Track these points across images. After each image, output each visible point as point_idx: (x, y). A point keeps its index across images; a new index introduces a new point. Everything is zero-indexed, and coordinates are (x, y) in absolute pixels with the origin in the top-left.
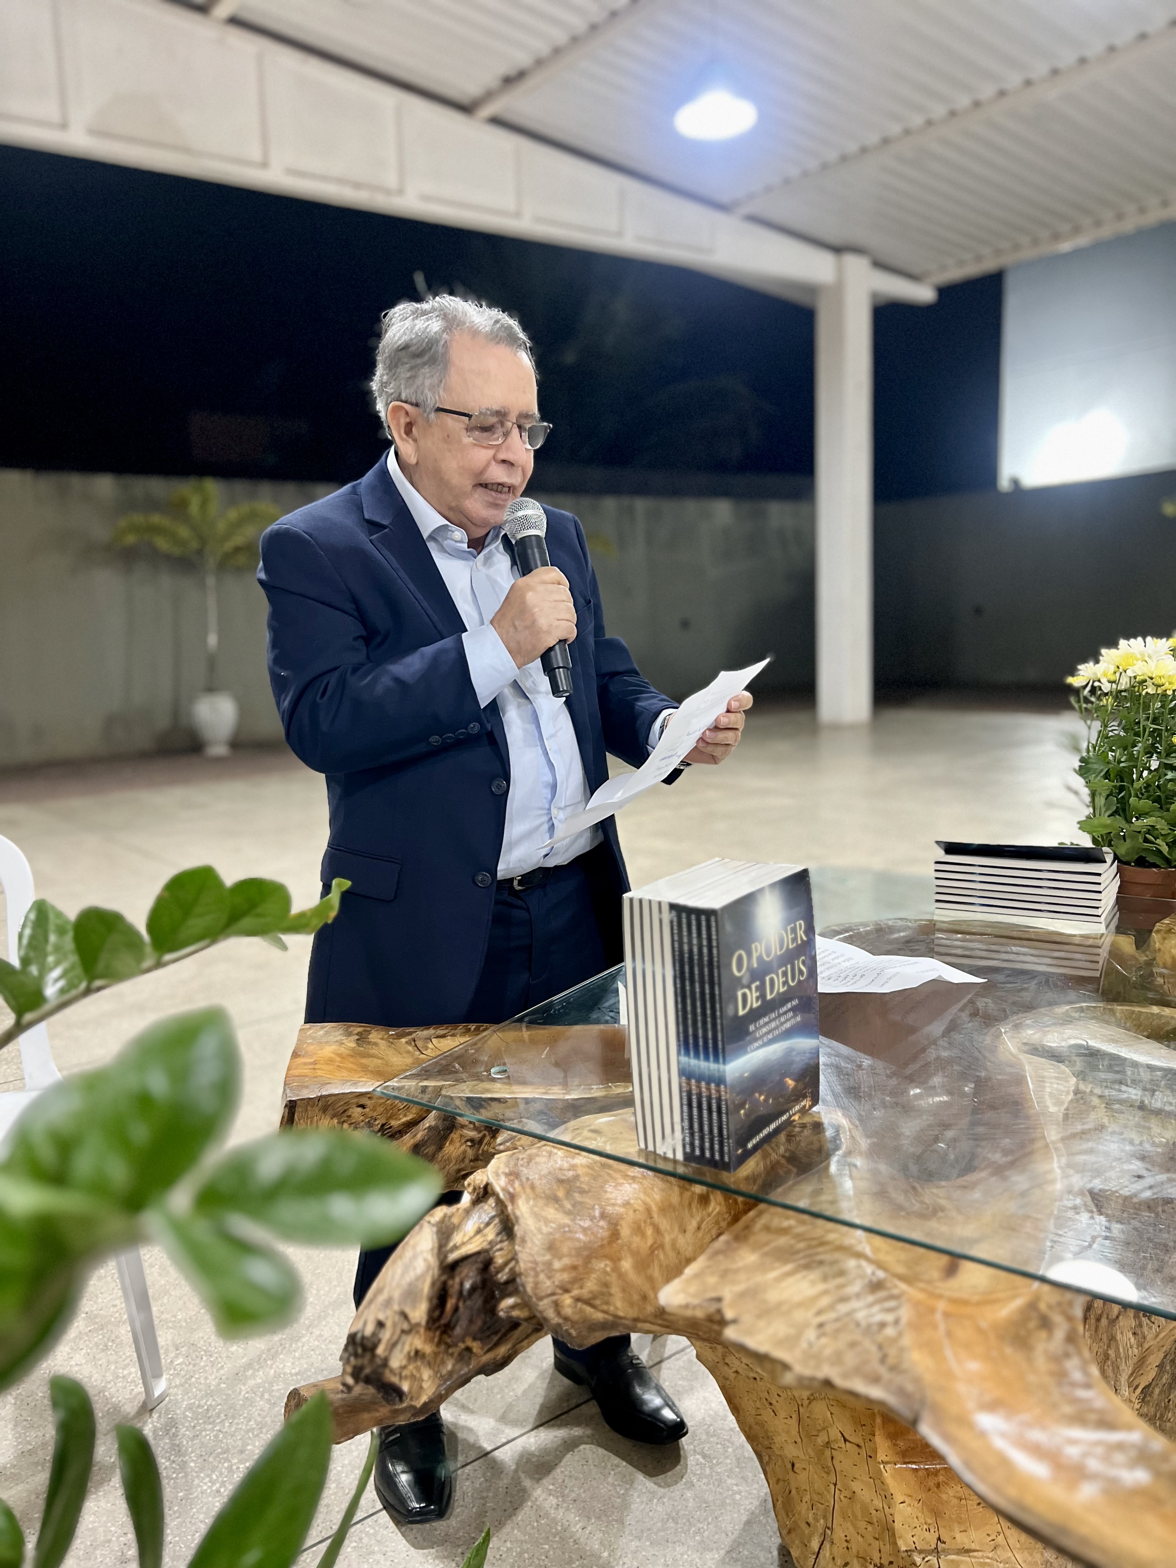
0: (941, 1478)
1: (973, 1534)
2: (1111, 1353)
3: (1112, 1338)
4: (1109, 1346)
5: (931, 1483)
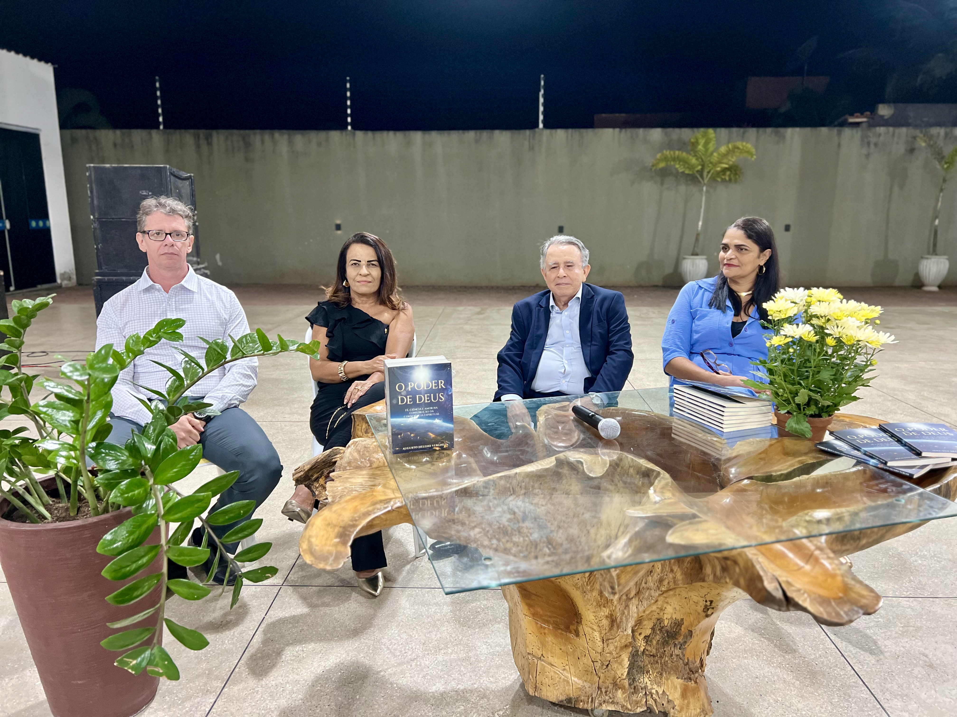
0: (546, 631)
1: (556, 660)
2: (626, 612)
3: (627, 606)
4: (625, 608)
5: (542, 631)
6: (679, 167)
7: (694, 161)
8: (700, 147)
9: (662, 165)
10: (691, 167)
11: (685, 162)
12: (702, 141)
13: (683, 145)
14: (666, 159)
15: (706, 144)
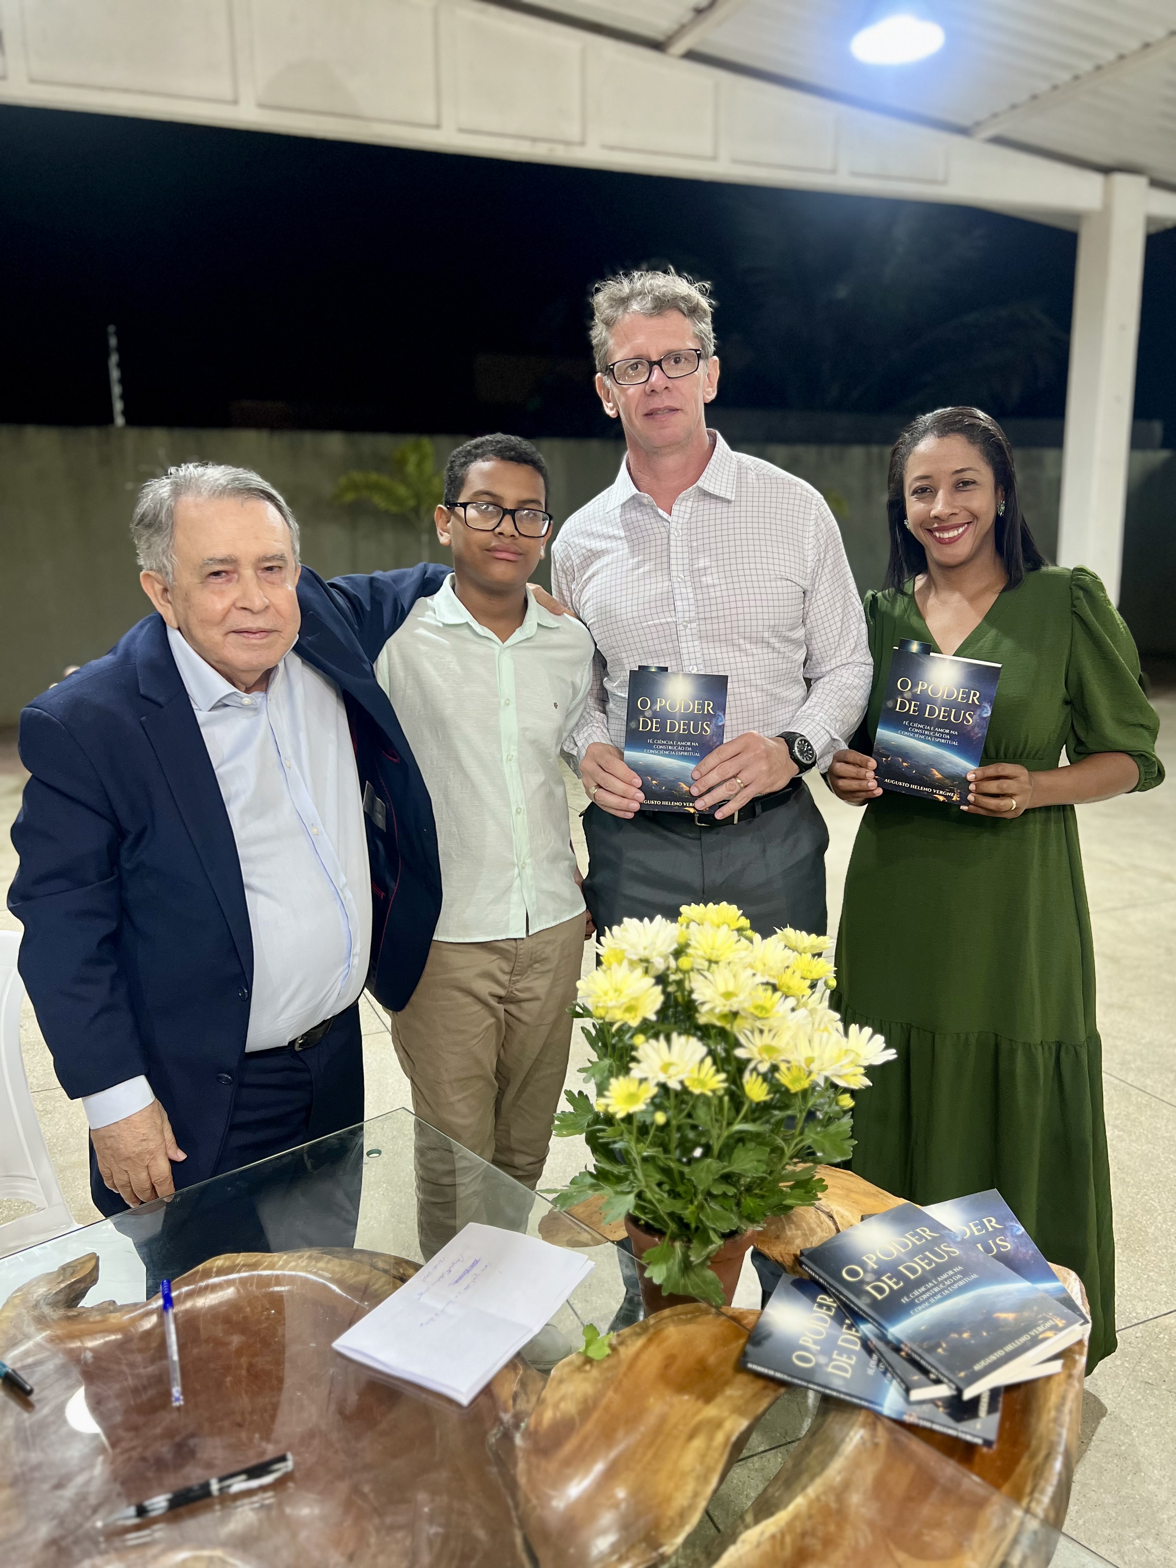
6: (379, 501)
7: (402, 491)
8: (411, 468)
9: (350, 497)
10: (399, 501)
11: (388, 493)
12: (413, 459)
13: (381, 463)
14: (354, 486)
15: (420, 464)
